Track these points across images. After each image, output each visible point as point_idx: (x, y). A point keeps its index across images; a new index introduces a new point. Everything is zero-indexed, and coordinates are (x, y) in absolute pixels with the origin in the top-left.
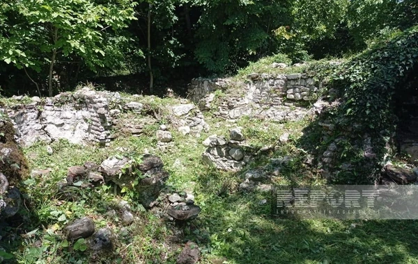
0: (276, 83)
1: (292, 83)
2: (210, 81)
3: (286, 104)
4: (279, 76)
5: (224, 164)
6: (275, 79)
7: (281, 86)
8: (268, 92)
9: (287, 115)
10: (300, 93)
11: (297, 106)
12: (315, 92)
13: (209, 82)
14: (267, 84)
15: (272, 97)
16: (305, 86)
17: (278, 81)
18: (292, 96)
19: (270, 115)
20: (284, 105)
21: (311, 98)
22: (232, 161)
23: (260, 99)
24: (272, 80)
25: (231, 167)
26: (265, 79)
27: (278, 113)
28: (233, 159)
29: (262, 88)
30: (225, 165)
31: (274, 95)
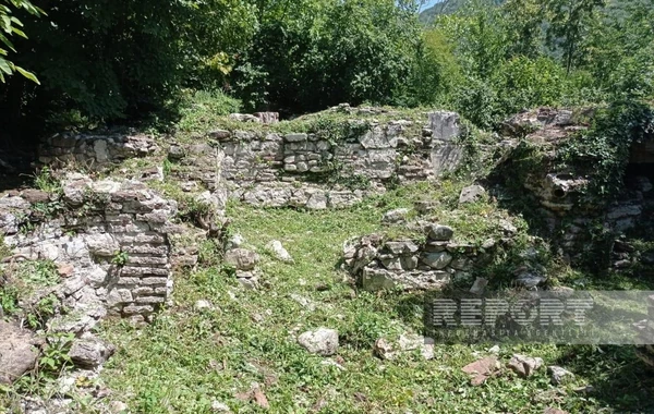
0: (263, 146)
1: (294, 147)
2: (111, 140)
3: (284, 178)
4: (270, 137)
5: (415, 280)
6: (261, 140)
7: (274, 151)
8: (250, 161)
9: (293, 195)
10: (307, 161)
11: (303, 181)
12: (330, 160)
13: (108, 143)
14: (246, 148)
15: (259, 169)
16: (314, 152)
17: (267, 144)
18: (294, 167)
19: (262, 198)
20: (281, 180)
21: (324, 169)
22: (432, 272)
23: (235, 173)
24: (257, 143)
25: (431, 281)
26: (244, 140)
27: (276, 193)
28: (433, 269)
29: (238, 155)
30: (418, 282)
31: (262, 165)
